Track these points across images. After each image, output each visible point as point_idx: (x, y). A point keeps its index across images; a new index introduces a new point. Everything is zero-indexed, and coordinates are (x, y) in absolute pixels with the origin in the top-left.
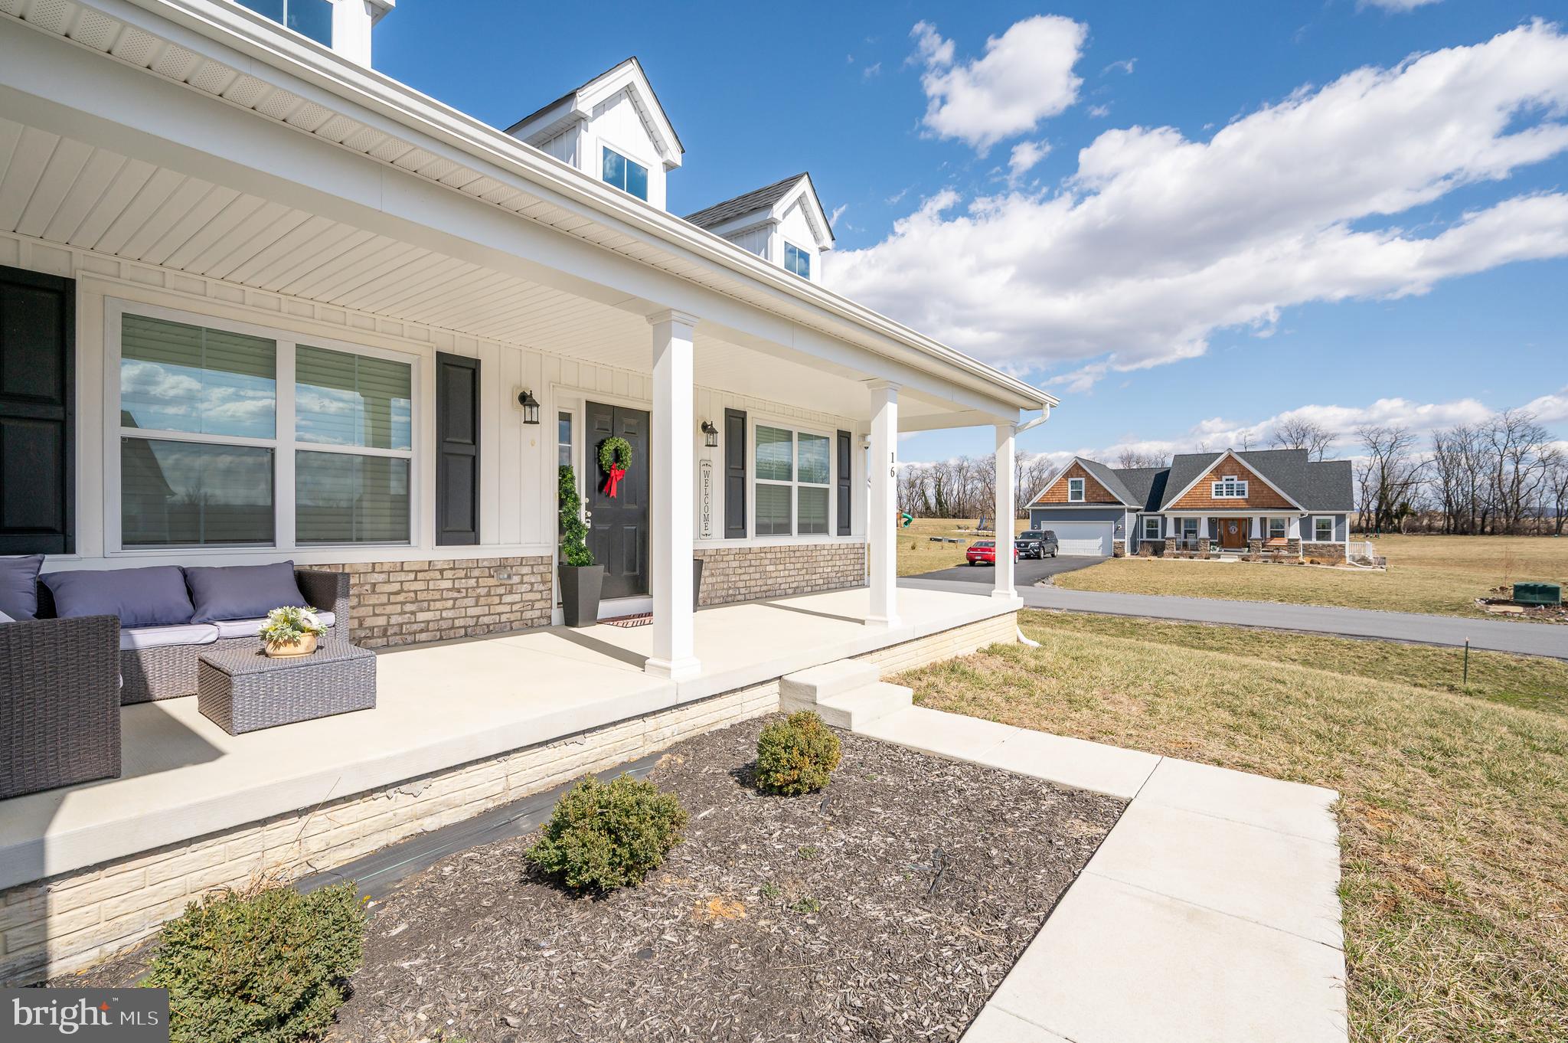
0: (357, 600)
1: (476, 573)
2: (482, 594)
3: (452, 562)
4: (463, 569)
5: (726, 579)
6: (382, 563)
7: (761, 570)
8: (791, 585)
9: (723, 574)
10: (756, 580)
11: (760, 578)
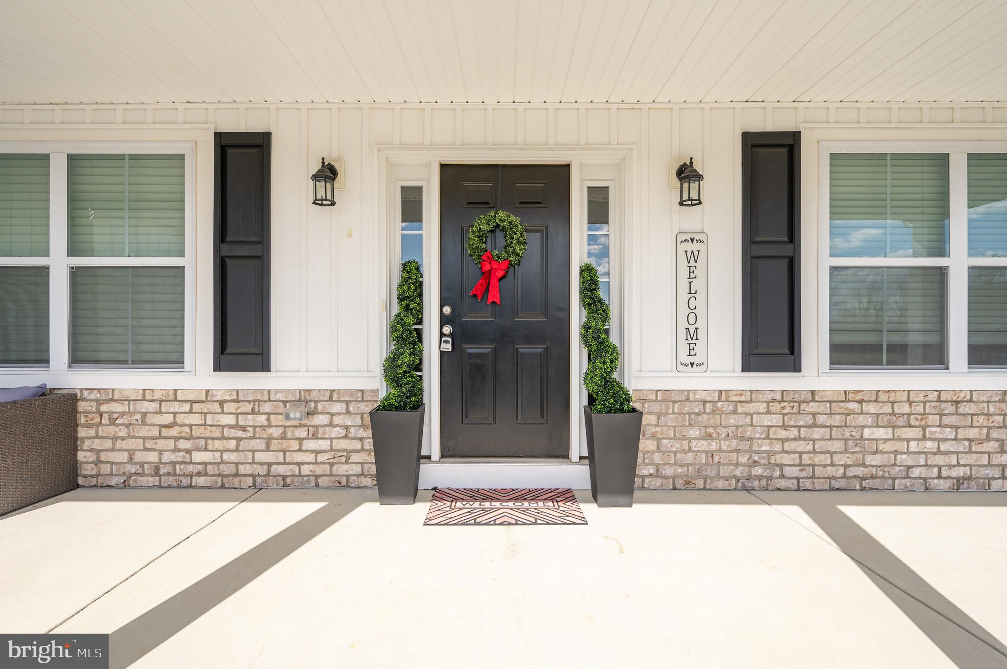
0: (126, 430)
1: (267, 408)
2: (275, 435)
3: (234, 393)
4: (249, 402)
5: (744, 446)
6: (153, 390)
7: (847, 434)
8: (944, 473)
9: (736, 437)
10: (832, 454)
11: (846, 451)
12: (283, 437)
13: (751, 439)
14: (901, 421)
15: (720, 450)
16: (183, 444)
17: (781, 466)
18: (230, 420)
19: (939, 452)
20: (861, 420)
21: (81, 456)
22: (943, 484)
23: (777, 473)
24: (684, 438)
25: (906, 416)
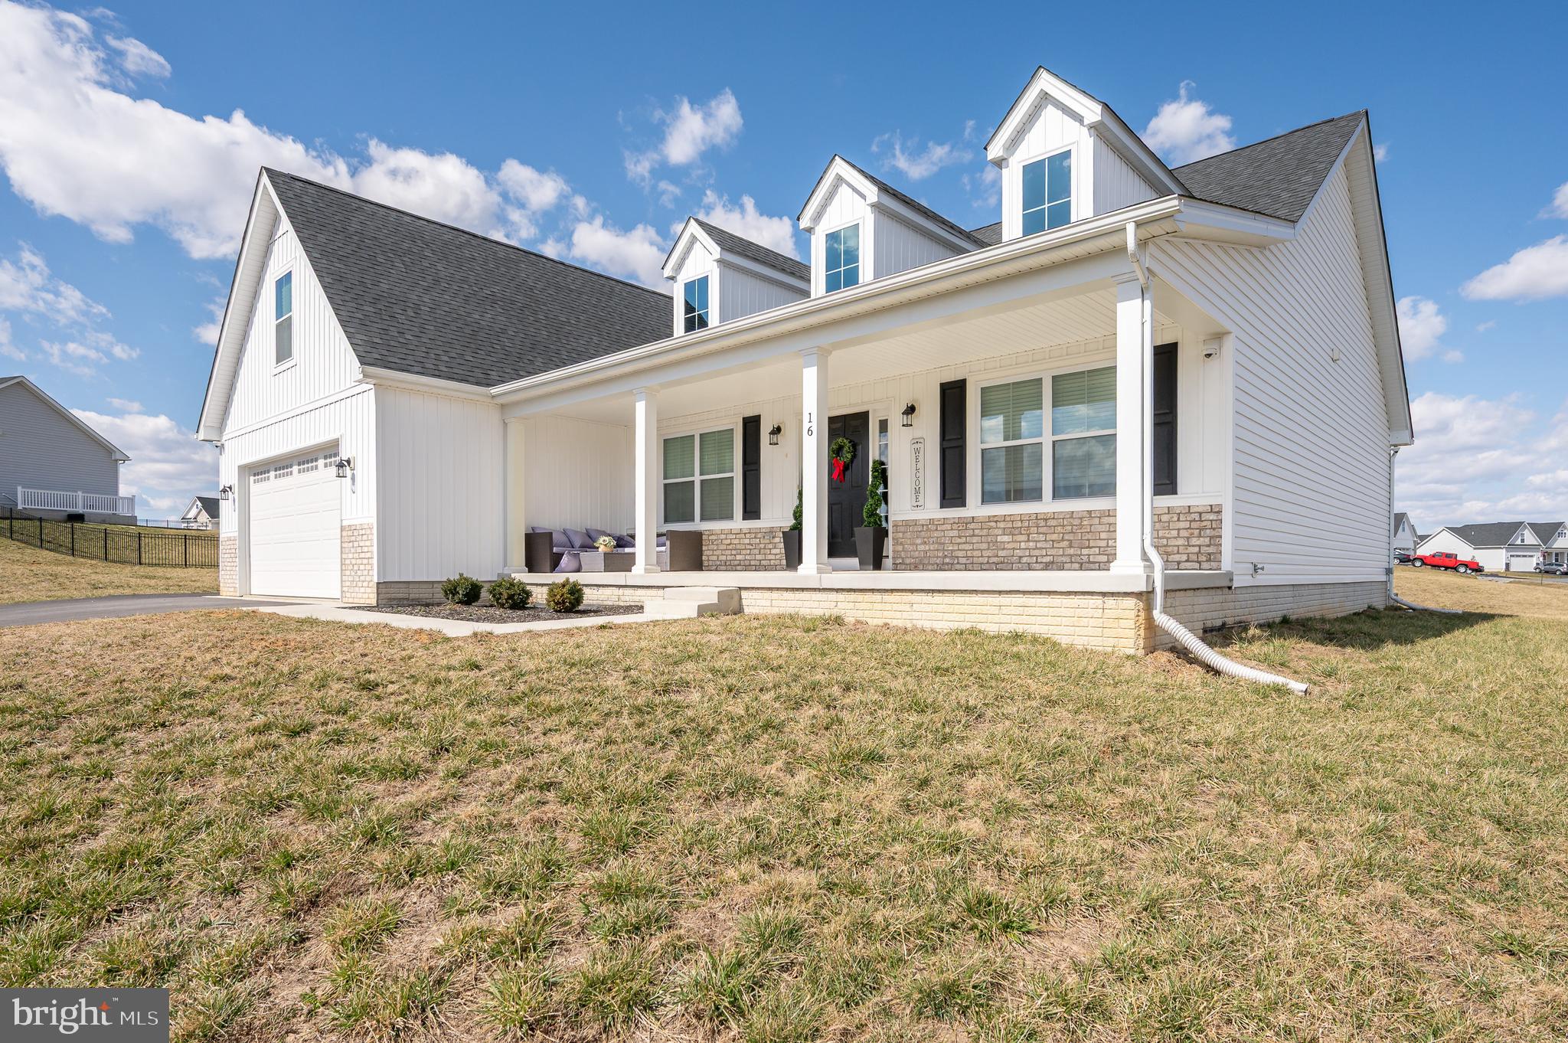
0: (716, 547)
1: (760, 535)
3: (749, 529)
4: (754, 533)
5: (941, 547)
6: (723, 529)
7: (989, 540)
8: (1039, 560)
9: (937, 543)
10: (982, 550)
11: (988, 549)
12: (765, 548)
13: (944, 544)
14: (1017, 532)
15: (930, 550)
16: (734, 552)
17: (958, 557)
18: (747, 541)
19: (1037, 548)
20: (997, 532)
21: (704, 558)
22: (1038, 566)
23: (956, 562)
24: (914, 544)
25: (1019, 529)
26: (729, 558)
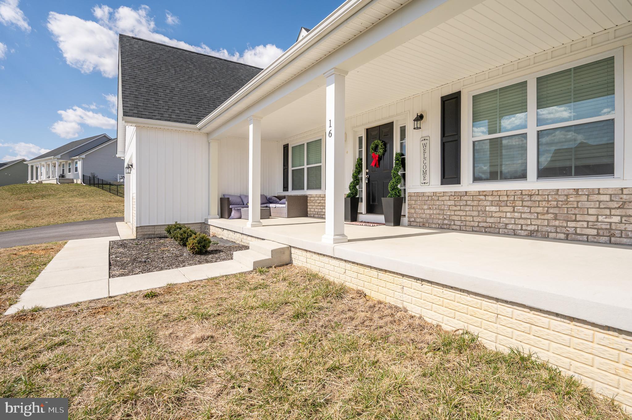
0: (314, 204)
7: (479, 209)
8: (524, 228)
9: (439, 209)
10: (473, 217)
11: (478, 216)
13: (443, 210)
14: (503, 204)
15: (433, 214)
17: (454, 220)
19: (521, 218)
20: (485, 203)
21: (309, 210)
22: (523, 233)
23: (453, 223)
24: (422, 209)
25: (505, 202)
26: (320, 210)
